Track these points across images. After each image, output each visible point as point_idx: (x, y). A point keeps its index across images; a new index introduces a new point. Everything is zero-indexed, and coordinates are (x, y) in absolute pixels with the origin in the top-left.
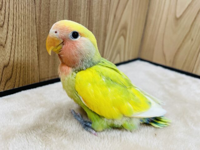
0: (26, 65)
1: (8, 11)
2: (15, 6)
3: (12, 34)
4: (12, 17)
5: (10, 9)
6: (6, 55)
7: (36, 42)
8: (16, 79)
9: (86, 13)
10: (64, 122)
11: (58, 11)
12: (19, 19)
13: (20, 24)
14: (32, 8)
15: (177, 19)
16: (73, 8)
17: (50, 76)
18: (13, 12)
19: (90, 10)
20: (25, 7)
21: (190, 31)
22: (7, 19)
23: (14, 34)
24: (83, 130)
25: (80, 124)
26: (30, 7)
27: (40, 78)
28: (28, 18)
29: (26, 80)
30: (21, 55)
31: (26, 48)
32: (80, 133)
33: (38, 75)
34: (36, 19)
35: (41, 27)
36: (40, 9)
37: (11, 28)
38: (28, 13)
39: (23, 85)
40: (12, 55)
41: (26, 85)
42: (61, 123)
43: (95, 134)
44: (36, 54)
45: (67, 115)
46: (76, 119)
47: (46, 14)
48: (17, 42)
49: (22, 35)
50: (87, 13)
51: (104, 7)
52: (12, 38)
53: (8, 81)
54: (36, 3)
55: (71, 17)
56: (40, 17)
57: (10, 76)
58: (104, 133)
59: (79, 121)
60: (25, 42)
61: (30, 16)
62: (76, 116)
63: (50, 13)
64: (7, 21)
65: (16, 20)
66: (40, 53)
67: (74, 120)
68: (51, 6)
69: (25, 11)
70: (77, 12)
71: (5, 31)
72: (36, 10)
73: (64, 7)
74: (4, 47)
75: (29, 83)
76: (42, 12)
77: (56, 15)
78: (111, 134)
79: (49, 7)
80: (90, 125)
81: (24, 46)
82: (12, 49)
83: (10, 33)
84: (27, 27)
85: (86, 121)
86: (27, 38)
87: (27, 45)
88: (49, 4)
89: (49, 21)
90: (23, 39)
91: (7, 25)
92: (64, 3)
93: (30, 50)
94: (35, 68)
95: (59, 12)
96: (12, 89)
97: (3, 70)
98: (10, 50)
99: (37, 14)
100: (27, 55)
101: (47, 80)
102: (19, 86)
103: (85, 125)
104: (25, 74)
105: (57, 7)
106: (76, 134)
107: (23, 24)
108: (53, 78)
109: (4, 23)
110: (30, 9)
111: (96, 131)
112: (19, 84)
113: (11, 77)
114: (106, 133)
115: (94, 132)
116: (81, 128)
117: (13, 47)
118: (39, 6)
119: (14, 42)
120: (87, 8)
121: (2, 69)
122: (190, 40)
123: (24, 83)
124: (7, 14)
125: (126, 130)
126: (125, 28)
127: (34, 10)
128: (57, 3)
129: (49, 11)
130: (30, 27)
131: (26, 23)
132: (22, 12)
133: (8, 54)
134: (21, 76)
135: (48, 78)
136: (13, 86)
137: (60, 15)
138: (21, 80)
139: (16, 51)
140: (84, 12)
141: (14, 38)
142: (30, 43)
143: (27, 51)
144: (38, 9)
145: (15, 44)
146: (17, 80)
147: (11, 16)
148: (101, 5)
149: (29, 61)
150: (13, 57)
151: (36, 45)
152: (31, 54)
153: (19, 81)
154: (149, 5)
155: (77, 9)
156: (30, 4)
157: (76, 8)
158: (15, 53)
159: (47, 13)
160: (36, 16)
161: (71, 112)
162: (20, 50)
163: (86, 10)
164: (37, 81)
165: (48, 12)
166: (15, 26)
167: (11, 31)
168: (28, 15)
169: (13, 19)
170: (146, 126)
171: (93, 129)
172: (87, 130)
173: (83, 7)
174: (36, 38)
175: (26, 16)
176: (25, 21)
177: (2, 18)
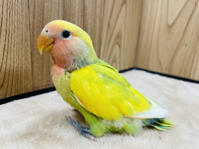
0: (19, 73)
2: (9, 11)
3: (4, 40)
4: (6, 22)
5: (3, 13)
7: (30, 48)
8: (8, 87)
10: (60, 128)
12: (12, 24)
13: (13, 29)
14: (26, 14)
15: (170, 27)
16: (67, 15)
17: (44, 85)
18: (6, 17)
19: (84, 17)
20: (18, 13)
21: (183, 37)
23: (7, 40)
24: (80, 136)
25: (76, 131)
26: (24, 13)
27: (34, 87)
28: (22, 24)
29: (19, 89)
30: (14, 62)
31: (19, 55)
32: (77, 139)
33: (32, 84)
34: (30, 24)
35: (35, 33)
36: (34, 15)
38: (22, 19)
39: (15, 94)
40: (4, 62)
41: (19, 94)
42: (56, 130)
43: (94, 140)
44: (30, 61)
45: (63, 122)
46: (72, 125)
48: (9, 48)
49: (15, 41)
50: (81, 21)
51: (98, 16)
52: (5, 44)
54: (30, 9)
56: (33, 23)
58: (104, 138)
59: (76, 127)
60: (18, 48)
61: (24, 21)
62: (72, 122)
63: (44, 19)
65: (9, 25)
66: (33, 60)
67: (70, 126)
68: (46, 12)
69: (18, 16)
72: (30, 16)
73: (58, 14)
75: (22, 92)
76: (36, 18)
78: (112, 139)
79: (43, 14)
80: (88, 131)
81: (17, 53)
82: (5, 55)
83: (3, 38)
84: (20, 33)
85: (83, 127)
86: (20, 44)
87: (20, 51)
88: (44, 10)
90: (16, 45)
92: (59, 10)
93: (24, 56)
94: (29, 76)
96: (3, 98)
98: (2, 56)
99: (31, 20)
100: (20, 61)
101: (41, 88)
102: (11, 95)
103: (83, 131)
104: (18, 83)
105: (51, 14)
106: (73, 141)
107: (16, 30)
108: (48, 87)
110: (24, 15)
111: (95, 137)
112: (11, 93)
113: (2, 85)
114: (106, 139)
115: (93, 138)
116: (79, 134)
117: (6, 53)
118: (33, 12)
119: (6, 48)
120: (81, 16)
122: (184, 46)
123: (16, 91)
125: (128, 134)
126: (119, 36)
127: (28, 15)
128: (51, 9)
130: (24, 33)
131: (19, 29)
132: (16, 18)
134: (14, 84)
135: (42, 86)
136: (5, 95)
138: (14, 89)
139: (9, 57)
140: (78, 19)
141: (7, 43)
142: (24, 49)
143: (20, 57)
144: (31, 15)
145: (8, 50)
146: (9, 89)
147: (4, 21)
148: (95, 14)
149: (22, 68)
150: (5, 64)
151: (30, 51)
152: (24, 61)
153: (11, 90)
154: (141, 15)
155: (71, 16)
156: (24, 10)
158: (8, 60)
159: (41, 20)
160: (29, 22)
161: (67, 119)
162: (13, 57)
163: (80, 17)
164: (31, 90)
165: (42, 18)
166: (8, 31)
167: (4, 36)
168: (22, 20)
169: (6, 24)
170: (148, 130)
171: (91, 135)
172: (85, 136)
173: (77, 14)
174: (30, 45)
175: (19, 21)
176: (18, 26)
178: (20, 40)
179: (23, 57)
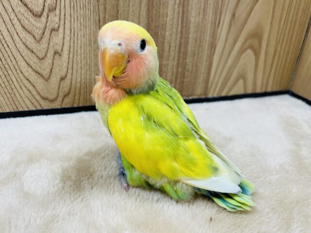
1: (64, 11)
2: (72, 5)
3: (69, 40)
4: (69, 18)
5: (66, 7)
6: (63, 65)
8: (75, 95)
9: (176, 12)
11: (131, 10)
12: (78, 21)
13: (79, 27)
14: (94, 7)
16: (154, 5)
18: (69, 12)
19: (183, 6)
20: (84, 6)
22: (62, 21)
23: (72, 40)
26: (92, 5)
28: (89, 20)
29: (88, 99)
30: (81, 68)
31: (87, 59)
34: (99, 21)
36: (105, 8)
37: (68, 32)
38: (89, 14)
39: (84, 104)
40: (70, 66)
41: (88, 105)
43: (125, 188)
47: (113, 14)
48: (75, 51)
49: (81, 42)
52: (70, 45)
53: (66, 97)
55: (152, 18)
56: (105, 18)
57: (68, 91)
60: (85, 51)
61: (92, 17)
63: (119, 13)
64: (63, 24)
65: (74, 22)
68: (121, 2)
69: (85, 10)
70: (161, 11)
71: (61, 36)
72: (100, 9)
73: (140, 4)
74: (60, 55)
75: (92, 104)
76: (107, 11)
77: (128, 16)
79: (117, 5)
81: (84, 56)
82: (70, 58)
83: (67, 38)
84: (87, 32)
86: (88, 46)
87: (88, 55)
90: (83, 47)
91: (63, 28)
93: (93, 61)
95: (133, 11)
96: (70, 107)
97: (60, 84)
98: (67, 59)
99: (102, 15)
100: (88, 67)
102: (79, 105)
104: (86, 92)
105: (129, 5)
107: (82, 28)
109: (59, 26)
110: (92, 8)
112: (79, 102)
113: (69, 93)
115: (125, 185)
117: (71, 56)
118: (104, 3)
119: (72, 50)
121: (59, 81)
123: (85, 102)
124: (63, 14)
126: (257, 35)
127: (97, 9)
129: (118, 11)
130: (92, 32)
131: (86, 27)
132: (82, 13)
133: (65, 65)
134: (82, 93)
136: (72, 103)
137: (133, 16)
138: (82, 98)
139: (75, 61)
140: (174, 9)
141: (72, 45)
142: (93, 52)
143: (88, 62)
144: (102, 8)
145: (74, 53)
146: (77, 97)
147: (68, 16)
149: (91, 75)
153: (79, 99)
155: (161, 6)
157: (160, 4)
158: (74, 64)
159: (115, 13)
160: (99, 18)
162: (79, 61)
163: (176, 6)
165: (116, 11)
166: (73, 30)
167: (68, 35)
168: (89, 16)
169: (70, 21)
172: (120, 179)
173: (171, 3)
175: (86, 17)
176: (85, 24)
177: (57, 19)
178: (88, 42)
179: (91, 62)
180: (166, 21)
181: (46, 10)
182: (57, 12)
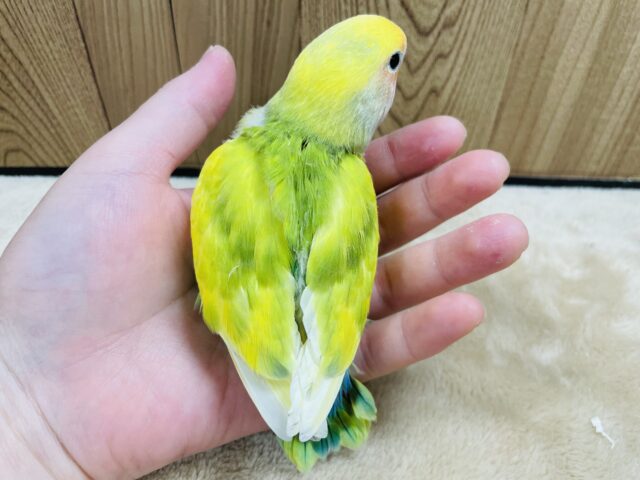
1: (466, 29)
2: (482, 19)
3: (459, 73)
4: (471, 39)
7: (502, 93)
11: (575, 29)
12: (482, 43)
13: (480, 54)
14: (517, 22)
16: (618, 22)
18: (474, 29)
20: (501, 21)
22: (458, 44)
23: (463, 74)
34: (517, 45)
35: (524, 63)
36: (533, 26)
37: (461, 60)
47: (543, 35)
55: (607, 43)
56: (527, 40)
70: (626, 33)
71: (449, 65)
73: (594, 21)
74: (437, 95)
76: (535, 30)
79: (555, 21)
88: (559, 13)
89: (545, 50)
91: (456, 55)
92: (598, 11)
95: (578, 31)
98: (447, 101)
99: (524, 36)
105: (575, 21)
109: (451, 50)
117: (454, 97)
118: (534, 17)
119: (457, 89)
124: (463, 32)
128: (579, 10)
129: (553, 29)
137: (576, 39)
141: (461, 80)
144: (528, 24)
145: (459, 93)
147: (469, 37)
151: (500, 99)
155: (629, 26)
156: (516, 14)
157: (628, 22)
159: (546, 34)
160: (518, 40)
165: (550, 30)
166: (469, 58)
177: (450, 40)
180: (630, 49)
181: (440, 25)
182: (456, 28)
